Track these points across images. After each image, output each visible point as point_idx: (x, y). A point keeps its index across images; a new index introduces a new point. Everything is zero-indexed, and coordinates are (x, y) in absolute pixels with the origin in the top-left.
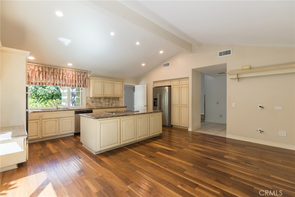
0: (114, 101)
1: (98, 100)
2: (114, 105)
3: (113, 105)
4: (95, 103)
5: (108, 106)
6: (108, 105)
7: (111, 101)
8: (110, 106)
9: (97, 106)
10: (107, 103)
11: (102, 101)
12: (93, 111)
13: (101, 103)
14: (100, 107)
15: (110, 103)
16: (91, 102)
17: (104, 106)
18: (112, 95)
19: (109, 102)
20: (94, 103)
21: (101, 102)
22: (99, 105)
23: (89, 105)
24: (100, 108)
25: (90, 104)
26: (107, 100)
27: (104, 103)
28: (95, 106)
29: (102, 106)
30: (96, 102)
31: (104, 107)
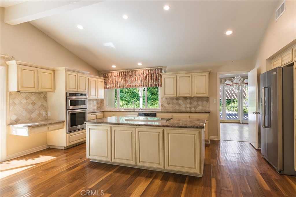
0: (199, 103)
1: (175, 101)
2: (200, 108)
3: (197, 109)
4: (172, 105)
5: (189, 109)
6: (190, 108)
7: (195, 103)
8: (193, 110)
9: (174, 109)
10: (188, 106)
11: (180, 102)
12: (157, 114)
13: (180, 105)
14: (178, 110)
15: (193, 106)
16: (167, 103)
17: (184, 109)
18: (189, 94)
19: (190, 103)
20: (171, 105)
21: (180, 104)
22: (177, 108)
23: (165, 107)
24: (178, 111)
26: (188, 101)
27: (184, 106)
28: (171, 109)
29: (181, 109)
30: (173, 103)
31: (183, 111)
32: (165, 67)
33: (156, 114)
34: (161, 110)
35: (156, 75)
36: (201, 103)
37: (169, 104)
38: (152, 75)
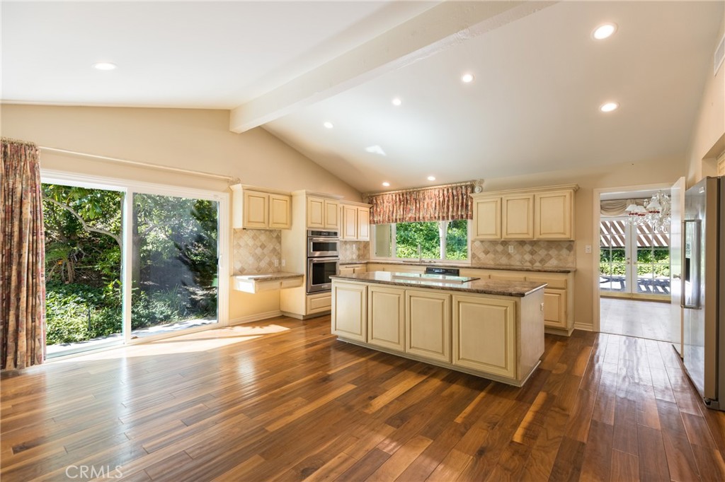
0: (550, 253)
1: (500, 248)
2: (553, 263)
3: (546, 265)
4: (493, 256)
5: (528, 264)
6: (532, 262)
7: (542, 253)
8: (538, 265)
9: (498, 263)
10: (528, 257)
11: (511, 249)
12: (461, 271)
13: (509, 256)
14: (507, 265)
15: (537, 258)
16: (484, 252)
17: (518, 263)
18: (527, 234)
19: (532, 253)
20: (491, 256)
21: (509, 254)
22: (504, 261)
23: (479, 258)
24: (504, 267)
25: (480, 256)
26: (528, 248)
27: (518, 257)
28: (492, 263)
29: (512, 263)
30: (496, 252)
31: (516, 267)
32: (481, 182)
33: (458, 270)
34: (472, 264)
35: (462, 197)
36: (556, 252)
37: (487, 253)
38: (455, 198)
